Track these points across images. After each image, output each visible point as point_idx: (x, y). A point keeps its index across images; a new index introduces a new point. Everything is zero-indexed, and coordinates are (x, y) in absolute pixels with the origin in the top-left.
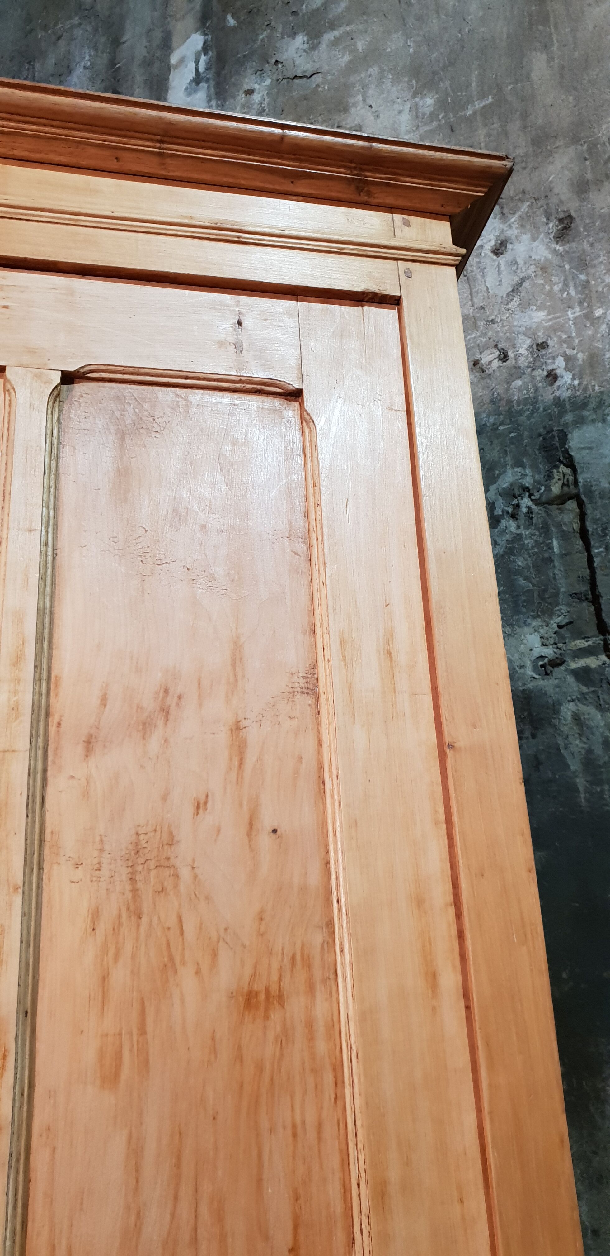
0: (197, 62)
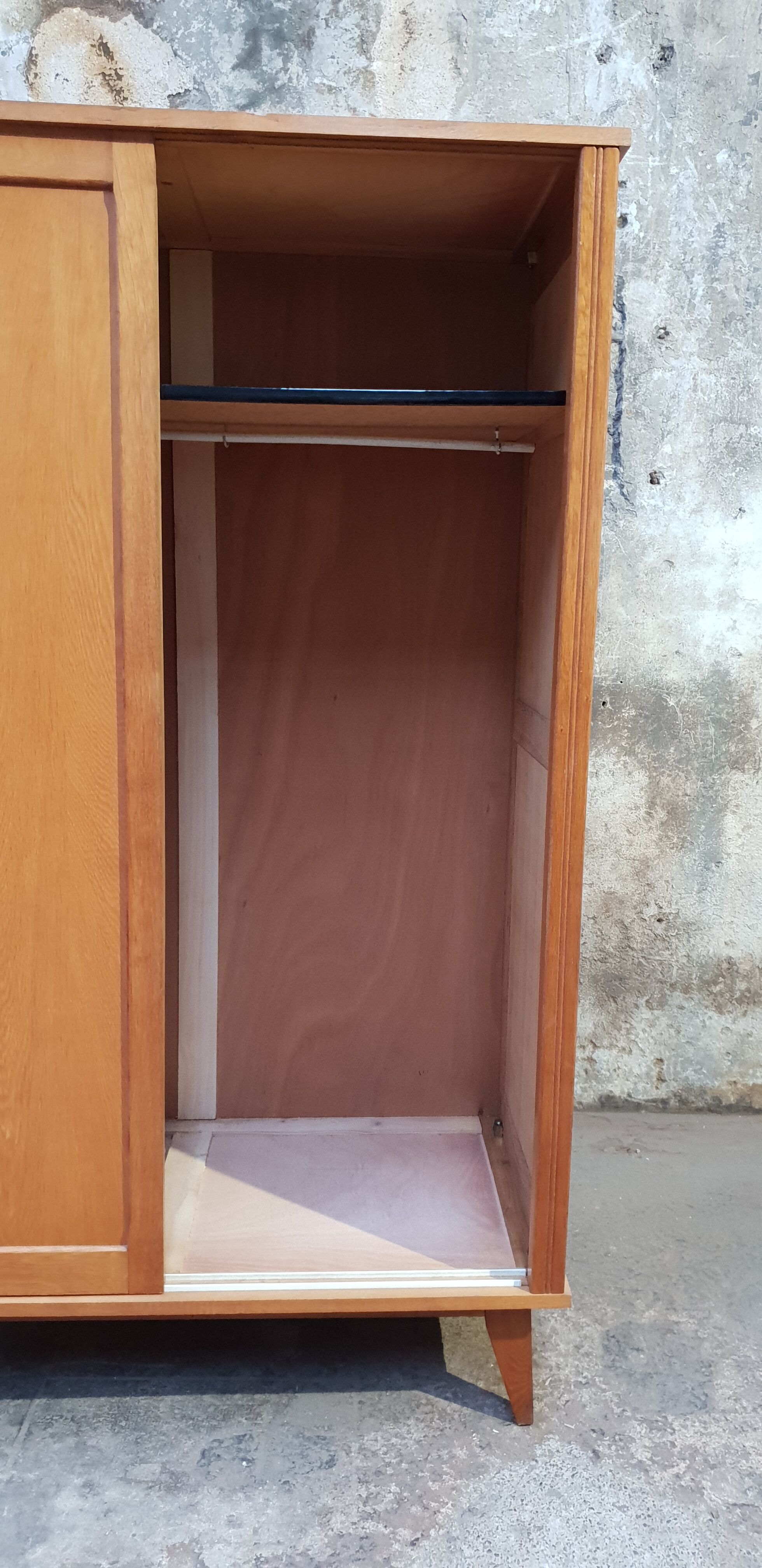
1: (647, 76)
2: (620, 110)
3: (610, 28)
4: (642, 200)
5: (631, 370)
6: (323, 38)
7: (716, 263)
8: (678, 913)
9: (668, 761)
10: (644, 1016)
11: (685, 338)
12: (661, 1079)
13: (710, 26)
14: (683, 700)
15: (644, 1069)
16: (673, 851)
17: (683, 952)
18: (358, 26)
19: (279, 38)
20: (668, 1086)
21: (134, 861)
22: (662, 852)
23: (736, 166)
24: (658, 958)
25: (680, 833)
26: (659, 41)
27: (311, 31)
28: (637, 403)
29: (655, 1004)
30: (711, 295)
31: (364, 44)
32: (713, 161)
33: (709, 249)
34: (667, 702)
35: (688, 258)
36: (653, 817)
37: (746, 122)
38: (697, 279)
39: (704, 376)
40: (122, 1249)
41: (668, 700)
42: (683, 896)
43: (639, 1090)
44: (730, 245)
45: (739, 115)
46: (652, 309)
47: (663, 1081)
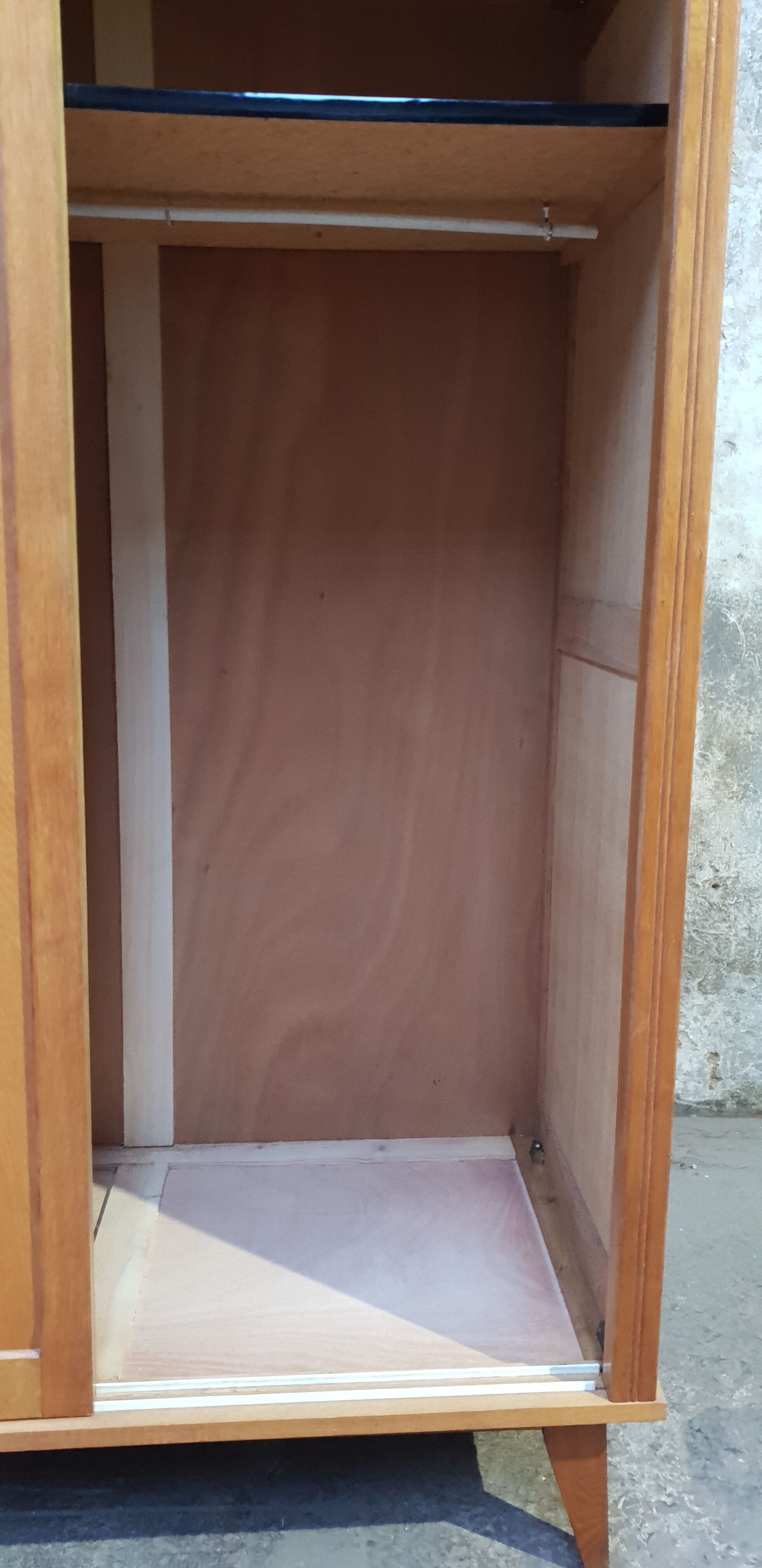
8: (737, 877)
9: (727, 690)
10: (696, 1002)
12: (715, 1077)
14: (747, 615)
15: (696, 1066)
16: (732, 801)
17: (743, 924)
20: (724, 1085)
21: (37, 799)
22: (719, 802)
24: (713, 932)
25: (742, 779)
29: (709, 987)
34: (726, 617)
36: (708, 760)
40: (33, 1354)
41: (728, 615)
42: (744, 856)
43: (689, 1091)
47: (719, 1079)
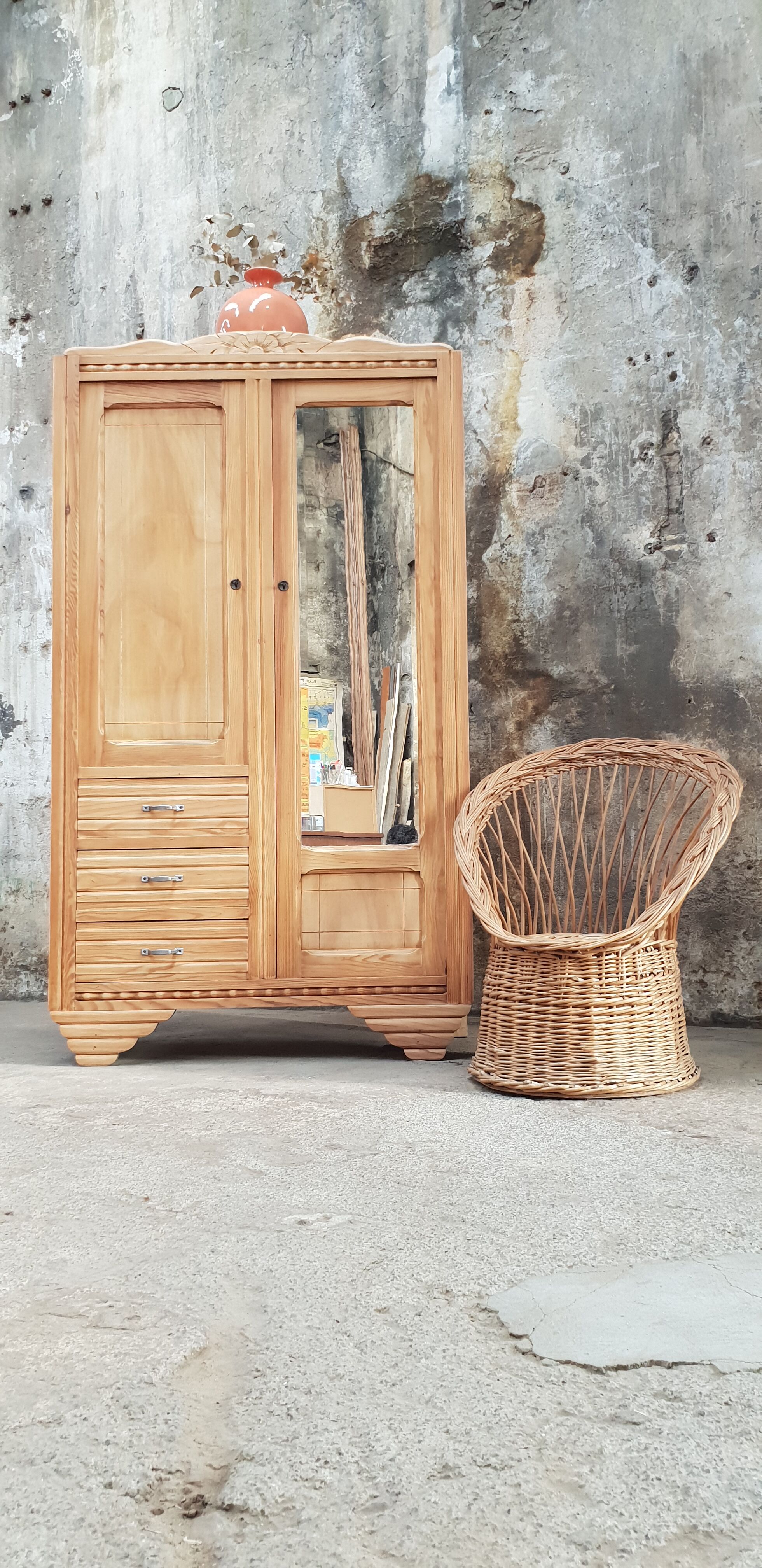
0: (449, 74)
1: (682, 287)
2: (666, 310)
3: (655, 265)
4: (686, 361)
5: (687, 468)
6: (483, 315)
7: (741, 388)
11: (724, 441)
13: (721, 248)
18: (501, 304)
19: (457, 322)
23: (749, 325)
26: (688, 264)
27: (475, 313)
28: (693, 490)
30: (739, 410)
31: (505, 314)
32: (732, 325)
33: (735, 380)
35: (721, 389)
37: (752, 297)
38: (729, 401)
39: (739, 464)
44: (750, 375)
45: (748, 294)
46: (699, 427)
